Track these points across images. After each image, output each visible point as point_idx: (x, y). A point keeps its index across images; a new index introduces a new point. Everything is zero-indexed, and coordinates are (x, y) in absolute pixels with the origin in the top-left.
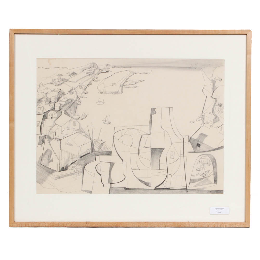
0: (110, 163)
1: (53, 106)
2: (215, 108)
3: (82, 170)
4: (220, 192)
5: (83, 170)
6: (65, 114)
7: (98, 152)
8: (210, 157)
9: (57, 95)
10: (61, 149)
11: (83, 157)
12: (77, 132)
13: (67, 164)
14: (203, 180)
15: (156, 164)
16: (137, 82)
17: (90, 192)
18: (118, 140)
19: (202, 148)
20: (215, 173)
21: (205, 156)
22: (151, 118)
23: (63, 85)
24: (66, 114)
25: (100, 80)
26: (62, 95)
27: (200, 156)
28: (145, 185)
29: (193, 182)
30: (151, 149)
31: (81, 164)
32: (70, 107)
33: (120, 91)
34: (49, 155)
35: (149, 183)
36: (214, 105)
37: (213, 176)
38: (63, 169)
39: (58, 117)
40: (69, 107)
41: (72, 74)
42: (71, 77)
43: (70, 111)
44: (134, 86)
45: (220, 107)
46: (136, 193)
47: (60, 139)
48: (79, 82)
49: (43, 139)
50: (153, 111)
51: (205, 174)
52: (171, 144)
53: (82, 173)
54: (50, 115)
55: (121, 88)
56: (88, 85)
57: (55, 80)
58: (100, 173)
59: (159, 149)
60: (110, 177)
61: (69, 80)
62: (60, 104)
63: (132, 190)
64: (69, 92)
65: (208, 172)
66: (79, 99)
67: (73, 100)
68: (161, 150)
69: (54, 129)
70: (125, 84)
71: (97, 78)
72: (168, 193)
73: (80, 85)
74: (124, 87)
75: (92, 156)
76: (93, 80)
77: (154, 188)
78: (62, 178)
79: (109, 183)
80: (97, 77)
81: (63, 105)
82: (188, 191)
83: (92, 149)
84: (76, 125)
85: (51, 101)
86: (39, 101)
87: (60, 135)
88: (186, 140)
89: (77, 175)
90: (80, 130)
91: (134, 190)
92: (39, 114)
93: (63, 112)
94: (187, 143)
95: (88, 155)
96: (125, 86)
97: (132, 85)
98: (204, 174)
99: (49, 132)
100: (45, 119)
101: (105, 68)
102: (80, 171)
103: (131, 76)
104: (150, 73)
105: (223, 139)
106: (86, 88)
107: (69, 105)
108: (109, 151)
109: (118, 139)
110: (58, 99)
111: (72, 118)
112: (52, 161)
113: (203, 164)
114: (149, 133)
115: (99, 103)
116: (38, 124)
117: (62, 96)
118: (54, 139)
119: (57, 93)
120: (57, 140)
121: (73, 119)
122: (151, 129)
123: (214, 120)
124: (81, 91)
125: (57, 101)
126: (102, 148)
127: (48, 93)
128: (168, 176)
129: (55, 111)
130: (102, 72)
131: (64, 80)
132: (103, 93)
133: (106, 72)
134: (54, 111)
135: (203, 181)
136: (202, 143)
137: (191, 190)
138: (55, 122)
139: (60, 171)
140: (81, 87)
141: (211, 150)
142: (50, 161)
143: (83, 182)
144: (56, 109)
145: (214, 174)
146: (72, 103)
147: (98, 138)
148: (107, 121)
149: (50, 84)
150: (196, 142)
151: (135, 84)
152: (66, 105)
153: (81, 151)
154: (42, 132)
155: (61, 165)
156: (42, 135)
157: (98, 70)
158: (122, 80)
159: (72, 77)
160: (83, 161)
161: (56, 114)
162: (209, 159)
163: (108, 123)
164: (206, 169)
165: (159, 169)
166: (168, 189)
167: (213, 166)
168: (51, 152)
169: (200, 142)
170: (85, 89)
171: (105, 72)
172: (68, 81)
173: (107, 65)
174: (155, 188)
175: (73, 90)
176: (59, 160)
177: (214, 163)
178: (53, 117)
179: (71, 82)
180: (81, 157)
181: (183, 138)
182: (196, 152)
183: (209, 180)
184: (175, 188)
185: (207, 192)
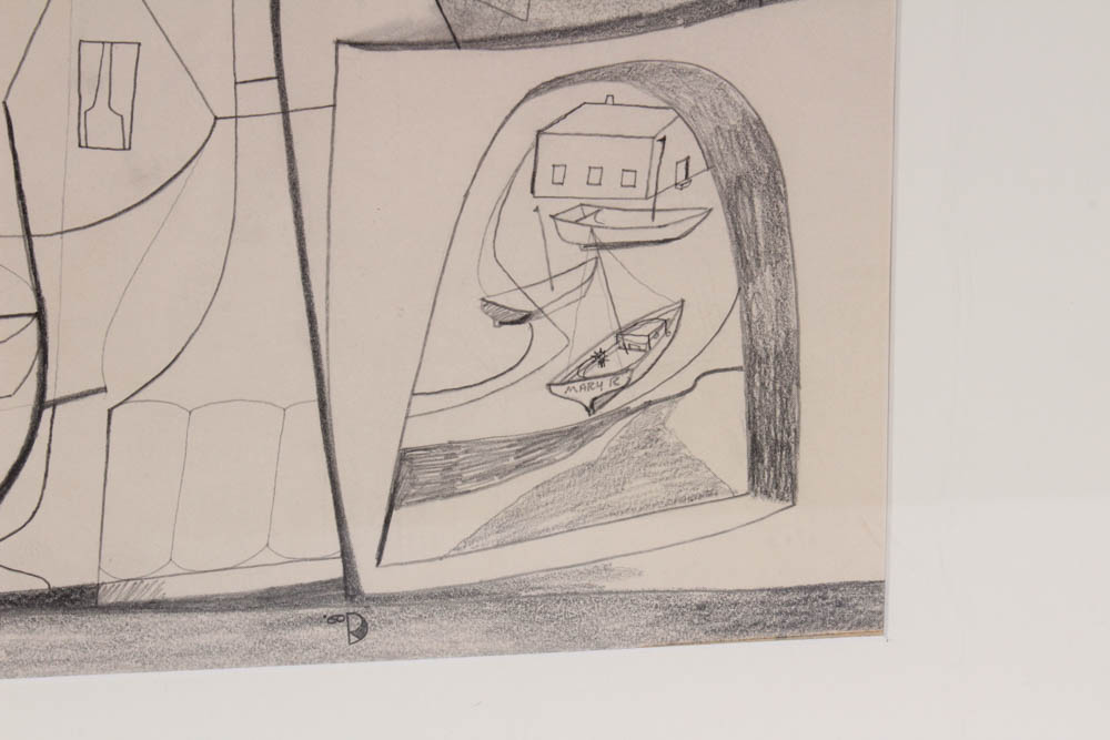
8: (686, 101)
14: (591, 451)
20: (769, 343)
21: (610, 100)
27: (535, 92)
29: (446, 490)
37: (739, 379)
51: (611, 366)
65: (666, 325)
72: (79, 662)
82: (374, 615)
98: (596, 370)
113: (590, 212)
128: (73, 427)
135: (591, 465)
137: (417, 597)
145: (753, 359)
162: (682, 143)
166: (72, 601)
167: (738, 241)
177: (753, 187)
182: (474, 43)
183: (681, 445)
184: (174, 590)
185: (650, 615)
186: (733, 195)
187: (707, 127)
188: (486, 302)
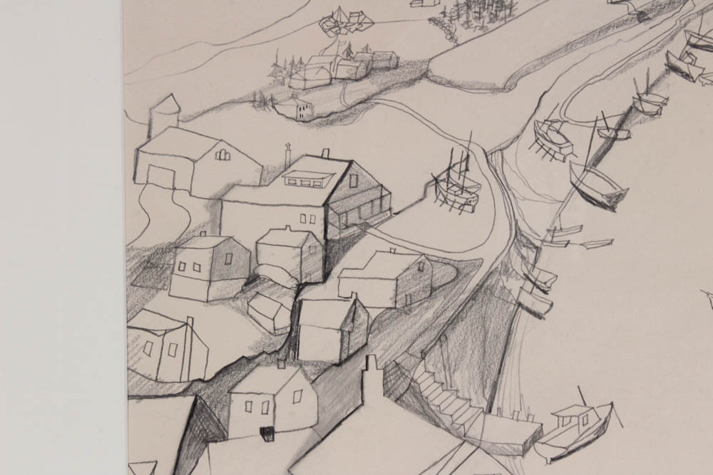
1: (284, 320)
6: (398, 400)
9: (322, 209)
23: (372, 117)
24: (408, 398)
26: (366, 211)
32: (441, 338)
39: (327, 421)
40: (434, 333)
42: (452, 37)
43: (441, 377)
54: (257, 409)
56: (626, 116)
57: (297, 66)
61: (437, 69)
62: (348, 305)
64: (432, 189)
66: (531, 255)
67: (478, 263)
73: (541, 116)
76: (673, 68)
81: (374, 313)
85: (262, 271)
86: (150, 269)
92: (148, 387)
93: (374, 379)
100: (206, 442)
106: (606, 150)
107: (429, 315)
110: (331, 254)
111: (464, 438)
117: (365, 227)
119: (321, 196)
121: (467, 448)
124: (556, 178)
125: (318, 275)
127: (230, 196)
129: (300, 365)
134: (291, 369)
138: (297, 470)
140: (558, 139)
144: (305, 354)
146: (463, 297)
149: (248, 105)
152: (407, 309)
159: (462, 34)
161: (310, 397)
170: (598, 159)
172: (425, 75)
175: (478, 172)
178: (276, 430)
179: (450, 84)
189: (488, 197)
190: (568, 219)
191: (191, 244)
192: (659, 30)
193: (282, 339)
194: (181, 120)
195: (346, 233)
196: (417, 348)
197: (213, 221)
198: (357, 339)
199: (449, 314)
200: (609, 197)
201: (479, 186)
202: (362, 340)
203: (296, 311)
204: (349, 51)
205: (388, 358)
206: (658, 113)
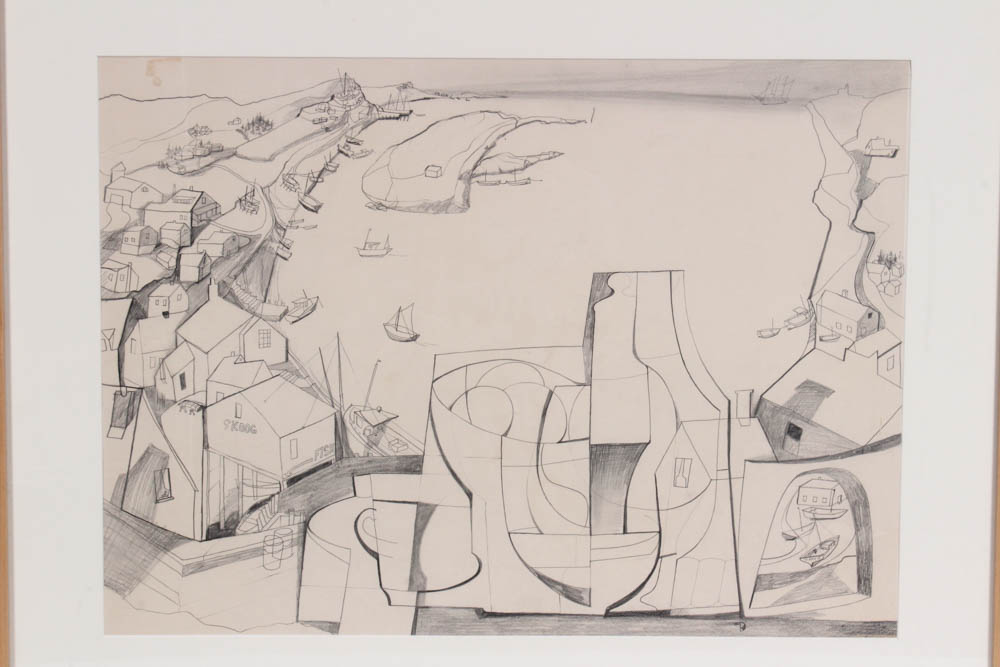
0: (415, 506)
1: (173, 263)
2: (865, 272)
3: (295, 536)
4: (883, 628)
5: (302, 534)
6: (224, 298)
7: (367, 459)
8: (841, 480)
9: (190, 213)
10: (206, 446)
11: (300, 482)
12: (275, 373)
13: (236, 509)
14: (812, 578)
15: (610, 511)
16: (532, 160)
17: (334, 627)
18: (450, 409)
19: (809, 444)
20: (864, 549)
21: (820, 479)
22: (592, 313)
23: (214, 171)
24: (229, 297)
25: (372, 151)
26: (210, 213)
27: (799, 476)
28: (564, 600)
29: (770, 587)
30: (591, 446)
31: (293, 510)
32: (243, 269)
33: (459, 200)
34: (158, 474)
35: (580, 592)
36: (865, 261)
37: (855, 559)
38: (215, 532)
39: (193, 309)
40: (240, 268)
41: (253, 123)
42: (246, 138)
43: (244, 287)
44: (520, 176)
45: (889, 269)
46: (528, 633)
47: (204, 404)
48: (281, 159)
49: (131, 402)
50: (601, 286)
51: (818, 554)
52: (677, 429)
53: (295, 548)
54: (161, 303)
55: (462, 185)
56: (322, 171)
57: (178, 150)
58: (373, 547)
59: (624, 445)
60: (419, 564)
61: (240, 151)
62: (202, 256)
63: (509, 618)
64: (238, 204)
65: (834, 542)
66: (282, 232)
67: (259, 236)
68: (634, 452)
69: (177, 363)
70: (479, 170)
71: (358, 144)
72: (665, 632)
74: (474, 180)
75: (341, 476)
76: (342, 152)
77: (603, 613)
78: (212, 567)
79: (410, 589)
80: (359, 138)
81: (213, 259)
82: (748, 623)
83: (342, 448)
84: (269, 345)
85: (163, 241)
86: (112, 241)
87: (200, 386)
88: (742, 409)
89: (278, 556)
90: (288, 366)
91: (516, 618)
92: (110, 295)
93: (214, 289)
94: (745, 422)
95: (321, 471)
96: (482, 178)
97: (510, 172)
98: (814, 554)
99: (156, 374)
100: (138, 319)
101: (393, 98)
102: (290, 537)
103: (504, 134)
104: (588, 120)
105: (901, 407)
106: (313, 187)
107: (238, 259)
108: (413, 454)
109: (448, 406)
110: (194, 233)
111: (254, 314)
112: (172, 498)
113: (813, 509)
114: (583, 381)
115: (368, 249)
116: (106, 341)
117: (209, 221)
118: (175, 402)
119: (190, 207)
120: (188, 410)
121: (255, 319)
122: (589, 364)
123: (860, 323)
124: (291, 199)
125: (188, 243)
126: (383, 444)
127: (149, 208)
128: (667, 564)
129: (181, 283)
130: (383, 119)
131: (217, 153)
132: (387, 208)
133: (397, 118)
134: (176, 285)
135: (811, 583)
136: (808, 421)
137: (760, 619)
138: (179, 331)
139: (204, 538)
140: (292, 181)
141: (847, 453)
142: (162, 496)
143: (300, 585)
144: (182, 278)
145: (859, 553)
146: (253, 251)
147: (367, 401)
148: (404, 330)
149: (156, 168)
150: (784, 417)
151: (522, 169)
152: (228, 257)
153: (294, 455)
154: (126, 374)
155: (208, 514)
156: (123, 389)
157: (364, 108)
158: (469, 153)
159: (251, 136)
160: (301, 497)
161: (185, 297)
162: (840, 491)
163: (408, 337)
164: (827, 530)
165: (625, 532)
166: (663, 614)
167: (855, 520)
168: (166, 458)
169: (802, 418)
170: (310, 191)
171: (394, 118)
172: (235, 154)
173: (405, 86)
174: (607, 611)
175: (258, 196)
176: (199, 495)
177: (860, 505)
178: (170, 313)
179: (246, 158)
180: (292, 481)
181: (729, 402)
182: (782, 462)
183: (837, 578)
184: (692, 612)
185: (828, 628)
186: (854, 506)
187: (847, 487)
188: (783, 534)
189: (263, 208)
190: (298, 217)
191: (131, 229)
192: (336, 135)
193: (172, 272)
194: (126, 174)
195: (201, 224)
196: (232, 274)
197: (140, 219)
198: (206, 271)
199: (247, 259)
200: (315, 207)
201: (259, 202)
202: (208, 272)
203: (178, 259)
204: (201, 143)
205: (219, 280)
206: (335, 171)
